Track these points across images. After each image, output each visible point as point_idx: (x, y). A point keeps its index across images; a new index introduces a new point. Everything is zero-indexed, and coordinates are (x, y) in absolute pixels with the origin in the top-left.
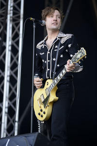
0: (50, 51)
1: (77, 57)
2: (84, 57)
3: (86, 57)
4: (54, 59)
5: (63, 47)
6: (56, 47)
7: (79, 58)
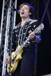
0: (22, 29)
1: (38, 29)
2: (42, 29)
3: (43, 30)
4: (24, 34)
5: (30, 26)
6: (26, 26)
7: (38, 30)
